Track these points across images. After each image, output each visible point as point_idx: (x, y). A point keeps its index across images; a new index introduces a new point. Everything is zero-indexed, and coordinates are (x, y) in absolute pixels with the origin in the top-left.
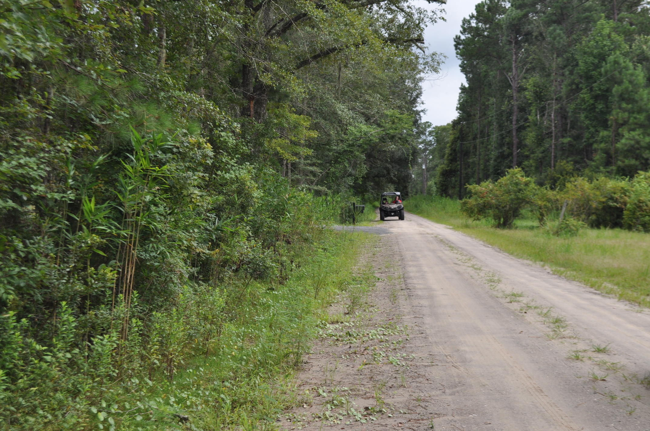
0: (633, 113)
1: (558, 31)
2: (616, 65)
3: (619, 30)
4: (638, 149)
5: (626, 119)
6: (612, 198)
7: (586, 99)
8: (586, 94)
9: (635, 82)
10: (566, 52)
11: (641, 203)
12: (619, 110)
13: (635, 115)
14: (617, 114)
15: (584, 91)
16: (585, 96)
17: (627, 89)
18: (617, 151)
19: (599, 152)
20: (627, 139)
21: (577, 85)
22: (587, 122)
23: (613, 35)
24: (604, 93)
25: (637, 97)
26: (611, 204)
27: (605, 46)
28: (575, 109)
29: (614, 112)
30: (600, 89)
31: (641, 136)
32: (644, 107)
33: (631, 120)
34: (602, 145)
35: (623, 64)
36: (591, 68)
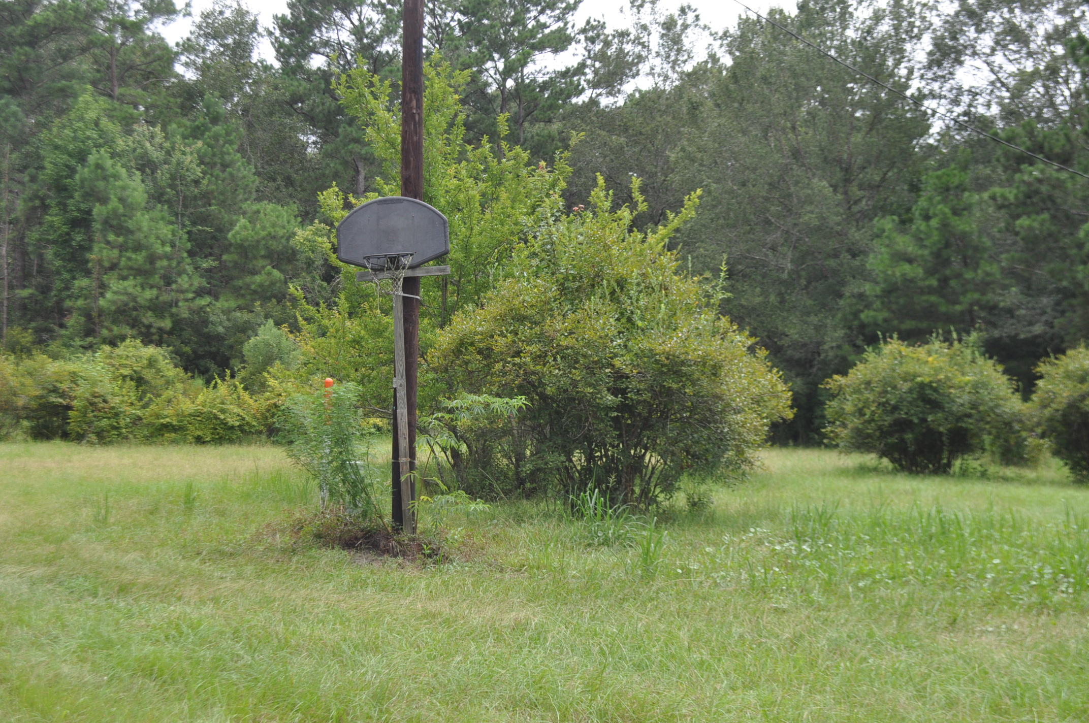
0: (126, 250)
1: (14, 108)
2: (99, 171)
3: (114, 113)
4: (135, 309)
5: (115, 261)
6: (55, 390)
7: (57, 224)
8: (56, 215)
9: (130, 200)
10: (27, 143)
11: (96, 397)
12: (103, 245)
13: (129, 254)
14: (101, 251)
15: (54, 210)
16: (55, 219)
17: (115, 211)
18: (101, 312)
19: (75, 314)
20: (115, 293)
21: (42, 200)
22: (58, 263)
23: (105, 122)
24: (85, 216)
25: (130, 224)
26: (54, 400)
27: (89, 138)
28: (40, 240)
29: (96, 248)
30: (79, 210)
31: (139, 289)
32: (143, 242)
33: (123, 262)
34: (80, 302)
35: (111, 170)
36: (65, 173)
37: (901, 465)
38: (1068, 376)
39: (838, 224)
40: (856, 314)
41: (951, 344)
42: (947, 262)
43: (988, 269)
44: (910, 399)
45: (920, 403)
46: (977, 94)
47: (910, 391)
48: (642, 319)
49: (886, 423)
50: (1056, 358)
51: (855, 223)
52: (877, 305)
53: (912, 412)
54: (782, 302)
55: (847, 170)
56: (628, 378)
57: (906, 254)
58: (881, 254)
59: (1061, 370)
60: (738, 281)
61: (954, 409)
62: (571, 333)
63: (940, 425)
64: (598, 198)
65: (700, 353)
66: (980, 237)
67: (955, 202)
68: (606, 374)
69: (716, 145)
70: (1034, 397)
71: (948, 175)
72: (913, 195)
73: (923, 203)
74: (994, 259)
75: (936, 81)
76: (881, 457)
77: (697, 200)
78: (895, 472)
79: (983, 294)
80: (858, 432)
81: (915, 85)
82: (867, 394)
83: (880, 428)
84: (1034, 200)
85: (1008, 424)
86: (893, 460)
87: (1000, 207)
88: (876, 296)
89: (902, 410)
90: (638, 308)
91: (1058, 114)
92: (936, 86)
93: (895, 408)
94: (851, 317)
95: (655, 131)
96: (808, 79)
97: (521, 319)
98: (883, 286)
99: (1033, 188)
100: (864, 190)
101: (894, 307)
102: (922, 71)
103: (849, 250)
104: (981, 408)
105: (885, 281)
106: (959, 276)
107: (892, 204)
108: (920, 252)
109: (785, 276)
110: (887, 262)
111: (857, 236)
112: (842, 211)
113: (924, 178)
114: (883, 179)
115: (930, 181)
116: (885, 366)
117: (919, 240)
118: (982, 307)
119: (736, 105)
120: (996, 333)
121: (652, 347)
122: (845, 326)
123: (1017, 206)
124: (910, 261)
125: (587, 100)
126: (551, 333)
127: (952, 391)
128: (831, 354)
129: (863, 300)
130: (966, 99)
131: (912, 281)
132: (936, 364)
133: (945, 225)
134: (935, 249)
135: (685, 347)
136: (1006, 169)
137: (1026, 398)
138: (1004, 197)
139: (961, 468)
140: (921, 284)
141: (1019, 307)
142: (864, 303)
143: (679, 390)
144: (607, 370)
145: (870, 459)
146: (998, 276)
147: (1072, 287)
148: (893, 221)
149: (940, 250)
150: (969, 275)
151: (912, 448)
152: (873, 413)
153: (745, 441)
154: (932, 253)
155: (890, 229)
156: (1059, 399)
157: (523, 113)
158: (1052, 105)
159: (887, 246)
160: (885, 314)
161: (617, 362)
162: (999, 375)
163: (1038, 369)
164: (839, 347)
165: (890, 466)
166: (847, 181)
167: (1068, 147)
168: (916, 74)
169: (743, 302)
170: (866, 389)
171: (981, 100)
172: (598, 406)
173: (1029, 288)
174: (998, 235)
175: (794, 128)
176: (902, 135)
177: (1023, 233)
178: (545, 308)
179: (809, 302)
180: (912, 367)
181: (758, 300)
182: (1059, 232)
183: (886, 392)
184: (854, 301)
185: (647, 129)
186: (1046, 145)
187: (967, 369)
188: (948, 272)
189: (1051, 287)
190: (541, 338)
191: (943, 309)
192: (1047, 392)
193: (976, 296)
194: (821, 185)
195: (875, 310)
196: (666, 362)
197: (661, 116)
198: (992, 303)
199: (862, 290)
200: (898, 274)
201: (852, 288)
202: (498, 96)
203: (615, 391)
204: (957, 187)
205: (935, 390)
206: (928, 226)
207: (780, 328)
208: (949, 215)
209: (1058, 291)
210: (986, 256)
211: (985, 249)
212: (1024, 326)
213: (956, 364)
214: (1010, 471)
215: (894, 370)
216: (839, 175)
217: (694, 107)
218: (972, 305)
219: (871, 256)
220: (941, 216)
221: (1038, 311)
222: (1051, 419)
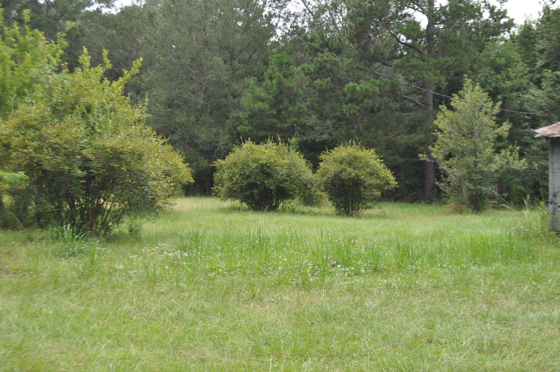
37: (252, 206)
38: (335, 160)
39: (227, 80)
40: (235, 128)
41: (278, 144)
42: (281, 102)
43: (300, 105)
44: (256, 172)
45: (261, 174)
46: (297, 16)
47: (256, 168)
48: (100, 128)
49: (244, 185)
50: (329, 152)
51: (235, 80)
52: (246, 122)
53: (257, 178)
54: (197, 120)
55: (231, 53)
56: (91, 161)
57: (260, 97)
58: (248, 96)
59: (332, 157)
60: (174, 109)
61: (278, 177)
62: (57, 136)
63: (271, 185)
64: (84, 60)
65: (131, 147)
66: (297, 89)
67: (285, 71)
68: (77, 158)
69: (164, 36)
70: (318, 171)
71: (282, 57)
72: (265, 66)
73: (269, 71)
74: (304, 100)
75: (277, 8)
76: (242, 202)
77: (140, 64)
78: (249, 209)
79: (299, 118)
80: (229, 189)
81: (267, 10)
82: (234, 170)
83: (241, 187)
84: (323, 71)
85: (305, 185)
86: (249, 204)
87: (306, 74)
88: (245, 118)
89: (252, 178)
90: (98, 121)
91: (337, 28)
92: (277, 11)
93: (248, 177)
94: (233, 129)
95: (132, 28)
96: (212, 4)
97: (29, 127)
98: (249, 113)
99: (322, 65)
100: (241, 64)
101: (255, 124)
102: (270, 3)
103: (232, 95)
104: (292, 177)
105: (250, 110)
106: (286, 109)
107: (255, 71)
108: (267, 96)
109: (200, 107)
110: (251, 101)
111: (236, 87)
112: (229, 74)
113: (270, 58)
114: (250, 58)
115: (273, 59)
116: (244, 155)
117: (267, 90)
118: (298, 125)
119: (174, 16)
120: (305, 138)
121: (104, 143)
122: (229, 134)
123: (315, 74)
124: (263, 101)
125: (95, 9)
126: (46, 135)
127: (277, 168)
128: (222, 147)
129: (239, 120)
130: (292, 19)
131: (263, 111)
132: (269, 154)
133: (280, 83)
134: (275, 95)
135: (123, 144)
136: (310, 55)
137: (314, 172)
138: (308, 69)
139: (282, 208)
140: (268, 112)
141: (316, 125)
142: (239, 122)
143: (119, 168)
144: (78, 157)
145: (237, 203)
146: (306, 109)
147: (341, 116)
148: (255, 80)
149: (277, 95)
150: (291, 109)
151: (257, 198)
152: (237, 179)
153: (157, 196)
154: (273, 97)
155: (252, 84)
156: (330, 172)
157: (59, 15)
158: (334, 24)
159: (252, 93)
160: (250, 128)
161: (84, 152)
162: (302, 160)
163: (320, 157)
164: (227, 144)
165: (247, 207)
166: (232, 58)
167: (340, 45)
168: (268, 4)
169: (177, 120)
170: (234, 166)
171: (299, 19)
172: (72, 177)
173: (322, 116)
174: (305, 88)
175: (204, 30)
176: (260, 35)
177: (317, 88)
178: (43, 121)
179: (212, 121)
180: (258, 156)
181: (184, 119)
182: (335, 88)
183: (244, 168)
184: (234, 120)
185: (127, 27)
186: (330, 43)
187: (286, 157)
188: (281, 107)
189: (331, 116)
190: (40, 137)
191: (279, 125)
192: (324, 169)
193: (295, 119)
194: (218, 60)
195: (244, 125)
196: (111, 152)
197: (135, 20)
198: (303, 123)
199: (238, 115)
200: (256, 107)
201: (233, 114)
202: (45, 4)
203: (82, 168)
204: (286, 63)
205: (269, 167)
206: (272, 83)
207: (196, 134)
208: (282, 78)
209: (335, 117)
210: (300, 99)
211: (300, 96)
212: (318, 135)
213: (279, 154)
214: (307, 209)
215: (248, 157)
216: (228, 55)
217: (152, 16)
218: (293, 123)
219: (243, 97)
220: (278, 78)
221: (325, 127)
222: (326, 183)
